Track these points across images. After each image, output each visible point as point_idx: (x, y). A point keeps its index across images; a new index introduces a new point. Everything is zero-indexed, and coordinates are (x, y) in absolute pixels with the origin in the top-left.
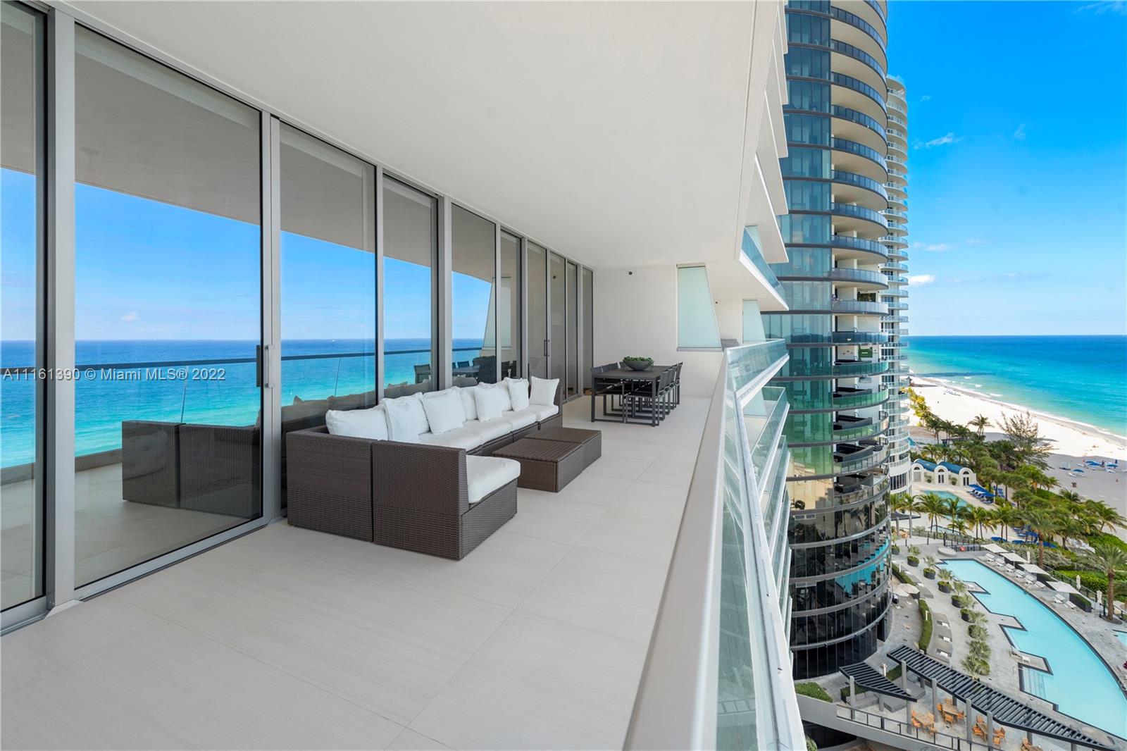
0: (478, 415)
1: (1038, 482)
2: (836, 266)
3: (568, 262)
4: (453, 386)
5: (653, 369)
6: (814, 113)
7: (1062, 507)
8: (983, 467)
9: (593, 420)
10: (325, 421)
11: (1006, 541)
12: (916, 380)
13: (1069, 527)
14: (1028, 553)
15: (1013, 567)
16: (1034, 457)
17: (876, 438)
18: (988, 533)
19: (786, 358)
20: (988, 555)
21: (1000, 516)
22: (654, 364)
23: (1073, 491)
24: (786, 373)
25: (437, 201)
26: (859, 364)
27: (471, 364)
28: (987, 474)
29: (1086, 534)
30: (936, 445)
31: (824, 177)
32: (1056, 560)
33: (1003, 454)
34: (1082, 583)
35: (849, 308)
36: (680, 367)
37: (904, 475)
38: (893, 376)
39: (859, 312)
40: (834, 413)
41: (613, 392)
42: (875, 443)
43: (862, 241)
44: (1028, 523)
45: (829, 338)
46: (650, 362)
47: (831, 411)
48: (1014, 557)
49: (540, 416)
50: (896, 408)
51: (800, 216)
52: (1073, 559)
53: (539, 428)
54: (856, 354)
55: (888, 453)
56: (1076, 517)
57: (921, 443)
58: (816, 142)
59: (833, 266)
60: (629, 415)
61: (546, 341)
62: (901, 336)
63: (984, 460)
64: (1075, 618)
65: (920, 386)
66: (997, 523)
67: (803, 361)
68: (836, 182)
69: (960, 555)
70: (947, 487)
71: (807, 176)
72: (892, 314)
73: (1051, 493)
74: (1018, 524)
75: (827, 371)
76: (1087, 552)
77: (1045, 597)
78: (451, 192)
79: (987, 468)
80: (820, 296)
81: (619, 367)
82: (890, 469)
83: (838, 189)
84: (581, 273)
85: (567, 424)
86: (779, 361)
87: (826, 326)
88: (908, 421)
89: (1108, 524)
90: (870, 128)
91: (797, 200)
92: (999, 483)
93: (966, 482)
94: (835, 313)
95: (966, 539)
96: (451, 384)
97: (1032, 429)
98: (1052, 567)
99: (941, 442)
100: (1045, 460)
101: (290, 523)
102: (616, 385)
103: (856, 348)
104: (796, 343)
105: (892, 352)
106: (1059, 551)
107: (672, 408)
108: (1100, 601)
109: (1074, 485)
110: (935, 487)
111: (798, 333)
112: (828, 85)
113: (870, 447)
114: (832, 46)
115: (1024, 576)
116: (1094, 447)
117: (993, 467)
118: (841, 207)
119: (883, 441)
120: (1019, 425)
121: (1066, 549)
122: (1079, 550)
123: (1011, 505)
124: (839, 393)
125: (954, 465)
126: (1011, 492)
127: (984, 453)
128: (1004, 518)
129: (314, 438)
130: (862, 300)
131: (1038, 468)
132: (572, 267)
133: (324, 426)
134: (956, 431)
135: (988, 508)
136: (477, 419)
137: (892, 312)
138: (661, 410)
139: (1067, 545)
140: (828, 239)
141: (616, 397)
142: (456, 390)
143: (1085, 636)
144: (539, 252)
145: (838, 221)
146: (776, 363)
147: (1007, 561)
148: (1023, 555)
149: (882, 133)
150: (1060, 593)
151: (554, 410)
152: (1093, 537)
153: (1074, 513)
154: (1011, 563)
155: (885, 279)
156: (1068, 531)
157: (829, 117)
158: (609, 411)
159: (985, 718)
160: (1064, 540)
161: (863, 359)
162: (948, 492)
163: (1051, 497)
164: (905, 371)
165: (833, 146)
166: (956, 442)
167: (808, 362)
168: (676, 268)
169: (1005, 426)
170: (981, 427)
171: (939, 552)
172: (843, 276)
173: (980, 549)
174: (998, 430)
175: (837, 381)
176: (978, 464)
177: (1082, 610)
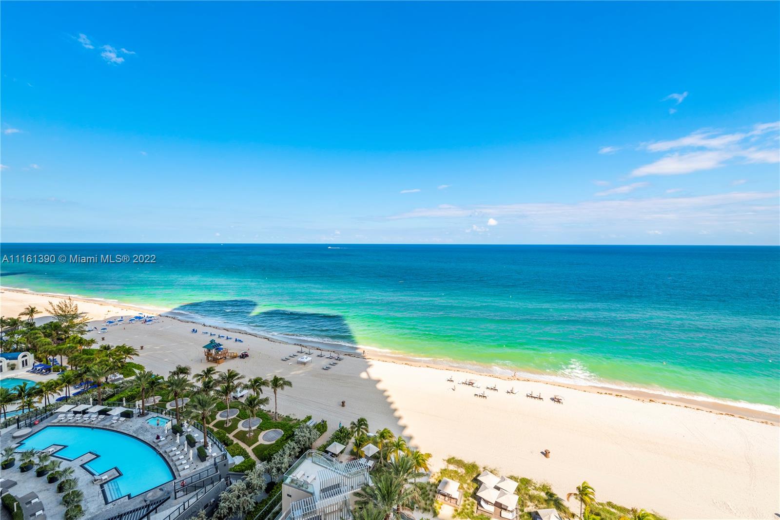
1: (83, 345)
8: (40, 347)
11: (69, 397)
14: (87, 399)
15: (81, 415)
16: (76, 328)
18: (53, 398)
20: (59, 416)
21: (62, 382)
28: (45, 352)
29: (118, 368)
32: (105, 394)
33: (53, 333)
34: (126, 401)
48: (81, 407)
52: (114, 387)
56: (111, 359)
63: (40, 341)
64: (126, 426)
66: (62, 387)
69: (36, 429)
73: (93, 350)
77: (106, 424)
79: (44, 347)
89: (129, 357)
92: (55, 355)
93: (25, 364)
95: (37, 412)
97: (74, 309)
98: (105, 400)
100: (84, 328)
106: (105, 387)
109: (104, 339)
115: (90, 417)
116: (109, 311)
117: (49, 344)
120: (64, 309)
121: (108, 383)
123: (68, 369)
125: (11, 354)
126: (65, 358)
127: (39, 335)
128: (68, 381)
131: (81, 335)
134: (8, 324)
135: (54, 377)
139: (109, 381)
147: (76, 413)
148: (84, 402)
150: (115, 416)
152: (121, 368)
153: (110, 357)
154: (79, 413)
156: (109, 371)
160: (106, 378)
163: (94, 353)
166: (9, 333)
169: (52, 311)
170: (31, 316)
171: (14, 438)
173: (52, 414)
176: (34, 346)
177: (128, 419)
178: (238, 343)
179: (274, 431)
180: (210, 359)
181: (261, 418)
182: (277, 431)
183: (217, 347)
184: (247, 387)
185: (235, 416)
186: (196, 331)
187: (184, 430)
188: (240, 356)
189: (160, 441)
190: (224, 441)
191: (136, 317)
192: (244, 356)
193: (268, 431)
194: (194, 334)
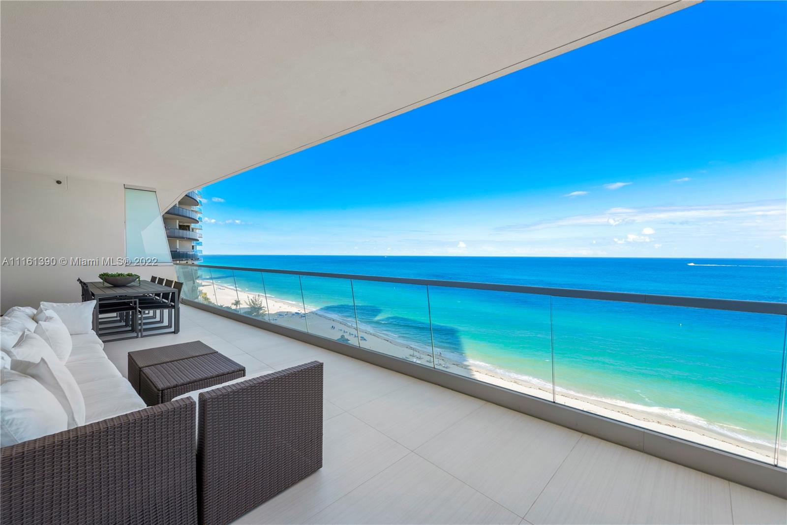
39: (181, 238)
46: (138, 277)
97: (260, 303)
120: (254, 302)
130: (182, 230)
168: (124, 188)
170: (237, 306)
174: (245, 306)
186: (335, 328)
191: (296, 313)
194: (332, 331)
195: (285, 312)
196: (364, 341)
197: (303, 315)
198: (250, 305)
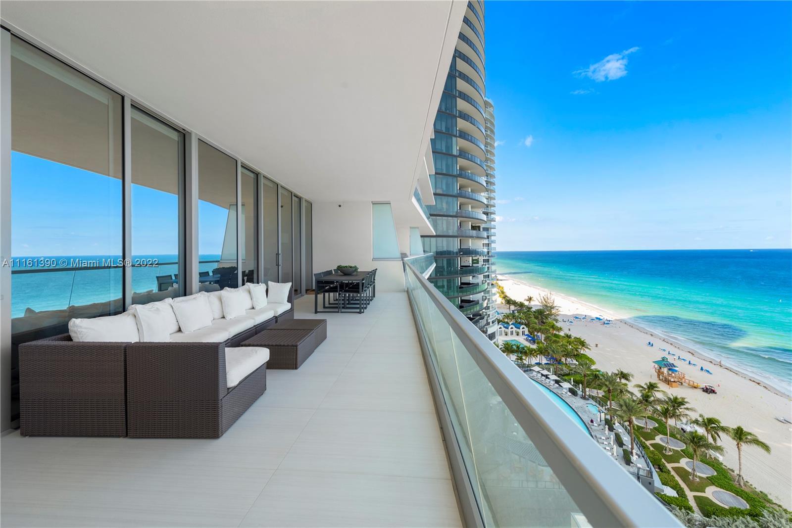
0: (225, 314)
1: (555, 330)
2: (460, 209)
3: (294, 196)
4: (200, 291)
5: (358, 274)
6: (447, 113)
7: (564, 342)
8: (531, 324)
9: (316, 312)
10: (68, 329)
11: (541, 364)
12: (499, 277)
13: (568, 352)
14: (551, 369)
15: (545, 378)
16: (553, 317)
17: (481, 312)
18: (534, 360)
19: (434, 265)
20: (534, 373)
21: (538, 351)
22: (359, 270)
23: (569, 333)
24: (434, 276)
25: (184, 136)
26: (472, 268)
27: (211, 274)
28: (533, 328)
29: (574, 355)
30: (509, 314)
31: (453, 154)
32: (563, 371)
33: (540, 316)
34: (574, 382)
35: (467, 234)
36: (376, 271)
37: (494, 332)
38: (489, 275)
39: (472, 237)
40: (460, 298)
41: (329, 291)
42: (480, 315)
43: (474, 194)
44: (551, 352)
45: (457, 252)
46: (356, 269)
47: (458, 297)
48: (545, 372)
49: (277, 312)
50: (490, 294)
51: (440, 176)
52: (570, 369)
53: (276, 322)
54: (471, 262)
55: (487, 320)
56: (570, 347)
57: (502, 313)
58: (449, 131)
59: (459, 209)
60: (342, 307)
61: (278, 254)
62: (492, 251)
63: (531, 320)
64: (571, 401)
65: (501, 280)
66: (537, 354)
67: (443, 267)
68: (460, 157)
70: (515, 337)
71: (444, 151)
72: (488, 238)
73: (560, 336)
74: (546, 354)
75: (456, 273)
76: (575, 364)
77: (558, 392)
78: (197, 129)
79: (533, 325)
80: (452, 228)
81: (334, 273)
82: (488, 329)
83: (461, 162)
84: (304, 204)
85: (298, 316)
86: (431, 267)
87: (454, 245)
88: (496, 301)
89: (583, 349)
90: (477, 127)
91: (439, 166)
92: (538, 332)
93: (523, 333)
94: (460, 237)
95: (524, 365)
96: (198, 289)
97: (552, 302)
98: (561, 375)
99: (511, 312)
100: (558, 318)
101: (24, 434)
102: (331, 286)
103: (471, 258)
104: (439, 255)
105: (488, 261)
106: (564, 366)
107: (371, 300)
108: (581, 390)
109: (569, 330)
110: (509, 338)
111: (440, 249)
112: (455, 97)
113: (478, 317)
114: (457, 74)
115: (549, 382)
116: (577, 309)
117: (535, 324)
118: (462, 173)
119: (485, 314)
120: (546, 300)
121: (567, 364)
122: (572, 364)
123: (543, 343)
124: (462, 286)
125: (517, 325)
126: (543, 336)
127: (531, 316)
128: (541, 352)
129: (56, 346)
130: (473, 230)
131: (554, 322)
132: (297, 199)
133: (66, 335)
134: (518, 305)
135: (534, 347)
136: (223, 317)
137: (488, 237)
138: (365, 302)
139: (567, 363)
140: (456, 192)
141: (332, 294)
142: (204, 294)
143: (575, 409)
144: (271, 186)
145: (461, 181)
146: (429, 269)
147: (542, 375)
148: (549, 370)
149: (484, 131)
150: (565, 388)
151: (288, 306)
152: (577, 356)
153: (570, 344)
154: (544, 375)
155: (484, 217)
156: (568, 355)
157: (456, 117)
158: (327, 305)
159: (534, 464)
160: (566, 360)
161: (474, 265)
162: (515, 340)
163: (561, 337)
164: (494, 272)
165: (458, 135)
166: (518, 311)
167: (445, 267)
168: (371, 204)
169: (540, 301)
170: (530, 302)
172: (464, 215)
173: (530, 370)
174: (536, 303)
175: (461, 278)
176: (528, 323)
177: (573, 396)
178: (704, 373)
179: (733, 496)
180: (661, 377)
181: (716, 471)
182: (737, 498)
183: (671, 367)
184: (697, 424)
185: (679, 449)
186: (652, 345)
187: (615, 428)
188: (703, 388)
189: (593, 425)
190: (659, 466)
191: (597, 318)
192: (709, 390)
193: (722, 490)
194: (649, 348)
195: (583, 315)
196: (709, 375)
197: (606, 322)
198: (542, 303)
